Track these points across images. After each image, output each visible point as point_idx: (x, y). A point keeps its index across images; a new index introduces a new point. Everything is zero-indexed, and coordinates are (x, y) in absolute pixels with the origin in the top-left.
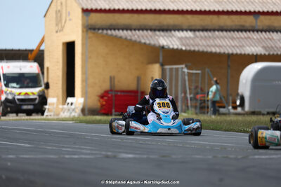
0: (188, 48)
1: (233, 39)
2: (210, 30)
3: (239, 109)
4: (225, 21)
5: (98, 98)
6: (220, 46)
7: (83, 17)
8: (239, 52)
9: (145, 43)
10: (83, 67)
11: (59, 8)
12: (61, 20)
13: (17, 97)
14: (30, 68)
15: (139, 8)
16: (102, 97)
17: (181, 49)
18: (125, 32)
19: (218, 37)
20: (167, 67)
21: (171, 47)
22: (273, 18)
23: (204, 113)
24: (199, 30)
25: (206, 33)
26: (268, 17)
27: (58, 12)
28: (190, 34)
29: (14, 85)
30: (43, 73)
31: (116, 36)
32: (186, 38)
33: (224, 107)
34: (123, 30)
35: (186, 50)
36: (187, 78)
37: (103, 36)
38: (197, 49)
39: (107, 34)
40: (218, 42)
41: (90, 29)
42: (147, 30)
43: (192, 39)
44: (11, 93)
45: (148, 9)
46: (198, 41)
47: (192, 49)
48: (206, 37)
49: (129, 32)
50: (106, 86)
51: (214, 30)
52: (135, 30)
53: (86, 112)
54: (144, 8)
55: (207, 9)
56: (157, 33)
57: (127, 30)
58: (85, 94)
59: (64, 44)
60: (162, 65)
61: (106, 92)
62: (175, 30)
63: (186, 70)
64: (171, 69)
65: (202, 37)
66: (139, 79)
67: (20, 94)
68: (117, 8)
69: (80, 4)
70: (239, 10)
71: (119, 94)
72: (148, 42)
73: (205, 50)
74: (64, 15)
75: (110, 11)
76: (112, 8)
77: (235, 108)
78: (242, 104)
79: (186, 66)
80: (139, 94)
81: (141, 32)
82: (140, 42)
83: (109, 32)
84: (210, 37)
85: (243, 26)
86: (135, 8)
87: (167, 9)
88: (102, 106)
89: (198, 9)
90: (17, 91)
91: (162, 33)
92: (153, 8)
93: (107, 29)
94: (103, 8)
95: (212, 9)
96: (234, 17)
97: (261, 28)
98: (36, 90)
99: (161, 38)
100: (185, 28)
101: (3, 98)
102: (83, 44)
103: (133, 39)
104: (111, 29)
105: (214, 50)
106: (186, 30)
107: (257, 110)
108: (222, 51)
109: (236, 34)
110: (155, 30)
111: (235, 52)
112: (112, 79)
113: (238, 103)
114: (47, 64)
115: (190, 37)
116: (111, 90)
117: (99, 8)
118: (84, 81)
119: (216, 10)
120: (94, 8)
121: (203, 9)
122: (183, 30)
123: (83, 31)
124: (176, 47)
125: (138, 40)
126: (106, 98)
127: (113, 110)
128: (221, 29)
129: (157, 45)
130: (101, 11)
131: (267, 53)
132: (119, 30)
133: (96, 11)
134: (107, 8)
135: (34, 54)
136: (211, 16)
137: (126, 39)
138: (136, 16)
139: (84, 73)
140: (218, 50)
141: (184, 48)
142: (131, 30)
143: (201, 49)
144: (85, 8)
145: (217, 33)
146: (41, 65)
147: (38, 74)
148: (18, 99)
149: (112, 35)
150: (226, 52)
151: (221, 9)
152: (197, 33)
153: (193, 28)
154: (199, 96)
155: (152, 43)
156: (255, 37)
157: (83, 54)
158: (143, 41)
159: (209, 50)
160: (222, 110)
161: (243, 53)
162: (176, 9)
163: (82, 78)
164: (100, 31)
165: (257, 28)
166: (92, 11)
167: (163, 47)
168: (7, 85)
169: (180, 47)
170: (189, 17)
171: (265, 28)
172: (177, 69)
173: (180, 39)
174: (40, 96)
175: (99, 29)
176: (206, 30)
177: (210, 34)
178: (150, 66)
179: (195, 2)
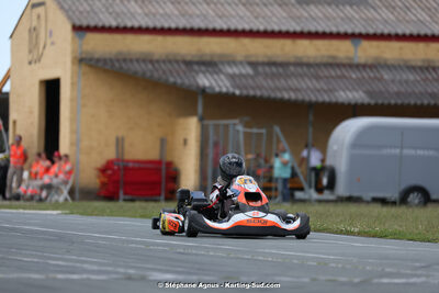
0: (245, 92)
1: (318, 78)
3: (327, 193)
4: (305, 49)
5: (96, 172)
6: (296, 90)
7: (73, 39)
8: (327, 99)
9: (175, 83)
10: (73, 120)
11: (34, 23)
12: (37, 43)
15: (166, 25)
16: (103, 171)
17: (234, 94)
18: (142, 64)
19: (293, 74)
21: (217, 89)
22: (383, 44)
24: (262, 64)
25: (274, 69)
26: (375, 43)
27: (33, 31)
28: (247, 69)
30: (7, 129)
32: (241, 75)
33: (302, 189)
35: (241, 96)
38: (258, 93)
39: (112, 67)
40: (294, 82)
41: (85, 62)
42: (178, 62)
43: (252, 77)
45: (181, 26)
46: (260, 80)
47: (252, 93)
48: (273, 74)
50: (111, 154)
51: (287, 65)
53: (77, 195)
54: (173, 26)
55: (276, 28)
56: (195, 66)
57: (145, 62)
59: (41, 82)
60: (201, 119)
61: (110, 163)
62: (222, 63)
63: (240, 128)
64: (217, 126)
65: (266, 75)
66: (163, 142)
68: (129, 24)
69: (69, 18)
70: (328, 31)
71: (131, 165)
72: (179, 81)
73: (273, 95)
74: (42, 35)
75: (118, 29)
76: (122, 25)
77: (320, 190)
78: (332, 185)
79: (242, 122)
80: (164, 167)
81: (168, 64)
82: (167, 82)
84: (280, 75)
85: (334, 57)
86: (159, 26)
87: (211, 27)
88: (103, 184)
89: (262, 28)
91: (203, 68)
92: (188, 26)
93: (112, 60)
94: (107, 24)
95: (284, 28)
96: (320, 43)
97: (362, 61)
99: (201, 75)
100: (239, 58)
102: (73, 84)
103: (156, 75)
104: (119, 61)
105: (286, 96)
106: (242, 64)
107: (355, 194)
108: (300, 97)
109: (323, 70)
111: (321, 100)
112: (119, 142)
113: (325, 181)
114: (13, 115)
115: (249, 75)
116: (118, 160)
117: (100, 24)
118: (74, 144)
119: (291, 30)
120: (92, 24)
121: (269, 28)
122: (236, 64)
123: (73, 63)
124: (224, 90)
125: (164, 78)
126: (109, 172)
127: (121, 193)
128: (299, 63)
129: (195, 86)
130: (103, 29)
131: (373, 102)
132: (132, 61)
133: (96, 29)
134: (114, 24)
136: (282, 41)
137: (144, 75)
138: (160, 39)
139: (74, 132)
140: (293, 96)
141: (237, 92)
143: (266, 94)
144: (78, 23)
145: (292, 68)
146: (4, 117)
149: (120, 69)
150: (307, 99)
151: (298, 29)
152: (260, 69)
153: (253, 60)
155: (187, 82)
156: (354, 76)
157: (72, 100)
158: (172, 80)
159: (279, 95)
160: (299, 195)
161: (334, 100)
162: (225, 27)
163: (71, 138)
165: (356, 61)
166: (88, 28)
167: (203, 91)
169: (231, 90)
170: (246, 41)
171: (370, 62)
172: (227, 126)
173: (232, 77)
178: (182, 121)
179: (256, 18)
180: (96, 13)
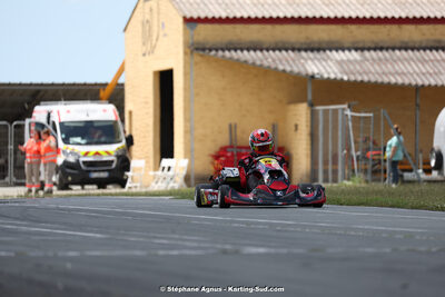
0: (352, 78)
1: (424, 61)
2: (387, 49)
3: (435, 174)
4: (410, 33)
5: (210, 159)
6: (402, 74)
7: (185, 29)
8: (433, 83)
9: (284, 71)
10: (186, 110)
11: (147, 17)
12: (150, 36)
13: (82, 159)
14: (102, 112)
15: (275, 15)
16: (216, 157)
17: (342, 79)
18: (252, 52)
19: (400, 60)
20: (320, 108)
21: (326, 76)
23: (379, 180)
24: (369, 49)
25: (380, 54)
27: (147, 23)
28: (355, 55)
29: (78, 140)
30: (123, 121)
31: (238, 60)
32: (349, 61)
33: (411, 171)
34: (248, 50)
35: (349, 81)
36: (350, 124)
37: (217, 60)
38: (366, 79)
39: (223, 56)
40: (400, 67)
41: (196, 49)
42: (287, 50)
43: (359, 63)
44: (72, 153)
45: (289, 16)
46: (368, 65)
47: (359, 78)
48: (380, 59)
49: (259, 53)
50: (224, 140)
51: (393, 49)
52: (268, 50)
53: (193, 181)
54: (282, 15)
55: (382, 15)
56: (303, 54)
57: (255, 50)
58: (189, 153)
59: (155, 73)
60: (311, 105)
61: (224, 150)
62: (331, 50)
63: (348, 112)
64: (326, 112)
65: (373, 59)
66: (274, 127)
67: (86, 154)
68: (238, 15)
69: (180, 10)
70: (432, 16)
71: (244, 151)
72: (288, 69)
73: (380, 80)
74: (155, 28)
75: (228, 21)
76: (231, 16)
77: (428, 171)
78: (439, 166)
79: (349, 107)
81: (277, 52)
82: (276, 69)
83: (227, 53)
84: (387, 60)
85: (439, 41)
86: (267, 16)
87: (318, 16)
89: (368, 16)
90: (82, 150)
91: (311, 54)
92: (296, 16)
93: (223, 50)
94: (217, 16)
95: (389, 15)
96: (424, 28)
98: (113, 148)
99: (310, 62)
100: (347, 45)
101: (60, 160)
102: (185, 74)
103: (266, 64)
104: (229, 50)
105: (393, 81)
106: (350, 50)
108: (407, 82)
109: (429, 55)
110: (299, 50)
111: (427, 83)
112: (232, 129)
113: (433, 163)
114: (128, 106)
115: (356, 61)
116: (231, 147)
117: (210, 16)
118: (188, 132)
119: (397, 16)
120: (203, 16)
121: (375, 16)
122: (343, 50)
123: (185, 53)
124: (332, 76)
125: (273, 66)
126: (223, 159)
128: (405, 47)
129: (304, 73)
130: (214, 20)
132: (242, 50)
133: (206, 20)
134: (224, 15)
135: (108, 90)
136: (388, 27)
137: (254, 64)
138: (269, 27)
139: (187, 119)
140: (400, 81)
141: (345, 78)
142: (261, 50)
143: (373, 79)
144: (188, 16)
145: (397, 52)
146: (120, 108)
147: (116, 122)
148: (84, 162)
149: (231, 58)
150: (414, 83)
151: (404, 15)
152: (366, 53)
153: (361, 45)
154: (370, 154)
155: (296, 70)
157: (185, 89)
158: (281, 67)
159: (386, 80)
160: (407, 176)
161: (440, 83)
162: (332, 15)
163: (185, 126)
164: (213, 53)
166: (199, 20)
167: (313, 77)
168: (66, 141)
169: (339, 76)
170: (353, 27)
172: (335, 111)
173: (340, 63)
174: (118, 157)
175: (210, 50)
176: (381, 49)
177: (386, 54)
178: (292, 107)
179: (362, 5)
180: (205, 5)
